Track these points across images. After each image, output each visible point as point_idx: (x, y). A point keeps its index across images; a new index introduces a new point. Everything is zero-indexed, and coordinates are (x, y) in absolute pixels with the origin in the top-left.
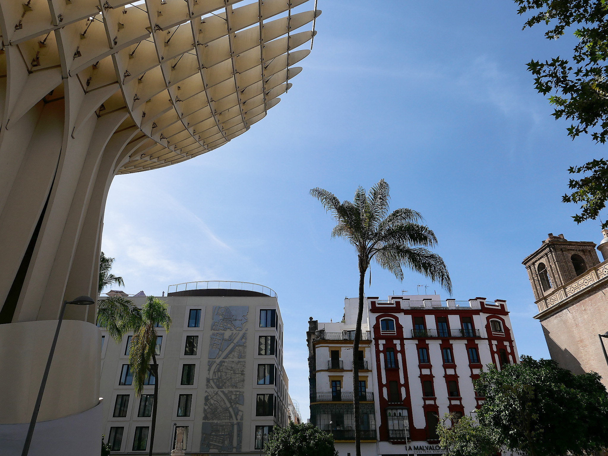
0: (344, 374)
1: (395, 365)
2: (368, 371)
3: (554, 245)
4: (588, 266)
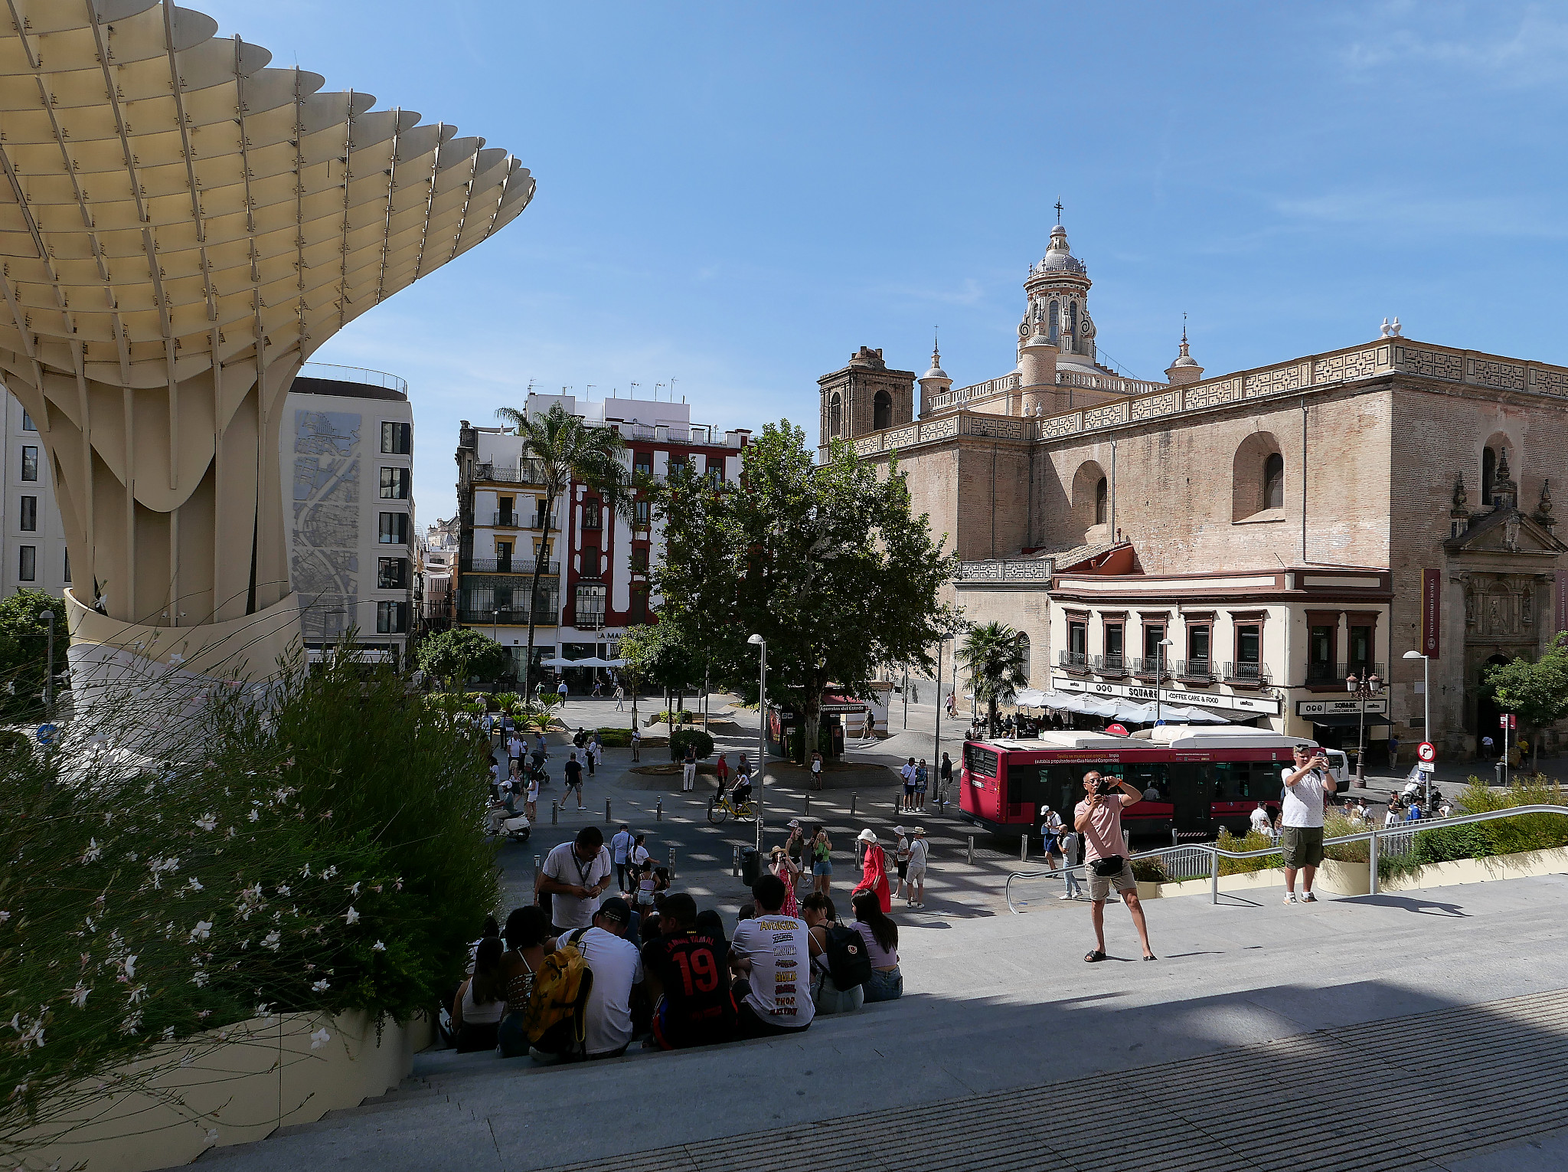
0: (518, 533)
1: (597, 523)
2: (555, 530)
3: (857, 373)
4: (895, 410)
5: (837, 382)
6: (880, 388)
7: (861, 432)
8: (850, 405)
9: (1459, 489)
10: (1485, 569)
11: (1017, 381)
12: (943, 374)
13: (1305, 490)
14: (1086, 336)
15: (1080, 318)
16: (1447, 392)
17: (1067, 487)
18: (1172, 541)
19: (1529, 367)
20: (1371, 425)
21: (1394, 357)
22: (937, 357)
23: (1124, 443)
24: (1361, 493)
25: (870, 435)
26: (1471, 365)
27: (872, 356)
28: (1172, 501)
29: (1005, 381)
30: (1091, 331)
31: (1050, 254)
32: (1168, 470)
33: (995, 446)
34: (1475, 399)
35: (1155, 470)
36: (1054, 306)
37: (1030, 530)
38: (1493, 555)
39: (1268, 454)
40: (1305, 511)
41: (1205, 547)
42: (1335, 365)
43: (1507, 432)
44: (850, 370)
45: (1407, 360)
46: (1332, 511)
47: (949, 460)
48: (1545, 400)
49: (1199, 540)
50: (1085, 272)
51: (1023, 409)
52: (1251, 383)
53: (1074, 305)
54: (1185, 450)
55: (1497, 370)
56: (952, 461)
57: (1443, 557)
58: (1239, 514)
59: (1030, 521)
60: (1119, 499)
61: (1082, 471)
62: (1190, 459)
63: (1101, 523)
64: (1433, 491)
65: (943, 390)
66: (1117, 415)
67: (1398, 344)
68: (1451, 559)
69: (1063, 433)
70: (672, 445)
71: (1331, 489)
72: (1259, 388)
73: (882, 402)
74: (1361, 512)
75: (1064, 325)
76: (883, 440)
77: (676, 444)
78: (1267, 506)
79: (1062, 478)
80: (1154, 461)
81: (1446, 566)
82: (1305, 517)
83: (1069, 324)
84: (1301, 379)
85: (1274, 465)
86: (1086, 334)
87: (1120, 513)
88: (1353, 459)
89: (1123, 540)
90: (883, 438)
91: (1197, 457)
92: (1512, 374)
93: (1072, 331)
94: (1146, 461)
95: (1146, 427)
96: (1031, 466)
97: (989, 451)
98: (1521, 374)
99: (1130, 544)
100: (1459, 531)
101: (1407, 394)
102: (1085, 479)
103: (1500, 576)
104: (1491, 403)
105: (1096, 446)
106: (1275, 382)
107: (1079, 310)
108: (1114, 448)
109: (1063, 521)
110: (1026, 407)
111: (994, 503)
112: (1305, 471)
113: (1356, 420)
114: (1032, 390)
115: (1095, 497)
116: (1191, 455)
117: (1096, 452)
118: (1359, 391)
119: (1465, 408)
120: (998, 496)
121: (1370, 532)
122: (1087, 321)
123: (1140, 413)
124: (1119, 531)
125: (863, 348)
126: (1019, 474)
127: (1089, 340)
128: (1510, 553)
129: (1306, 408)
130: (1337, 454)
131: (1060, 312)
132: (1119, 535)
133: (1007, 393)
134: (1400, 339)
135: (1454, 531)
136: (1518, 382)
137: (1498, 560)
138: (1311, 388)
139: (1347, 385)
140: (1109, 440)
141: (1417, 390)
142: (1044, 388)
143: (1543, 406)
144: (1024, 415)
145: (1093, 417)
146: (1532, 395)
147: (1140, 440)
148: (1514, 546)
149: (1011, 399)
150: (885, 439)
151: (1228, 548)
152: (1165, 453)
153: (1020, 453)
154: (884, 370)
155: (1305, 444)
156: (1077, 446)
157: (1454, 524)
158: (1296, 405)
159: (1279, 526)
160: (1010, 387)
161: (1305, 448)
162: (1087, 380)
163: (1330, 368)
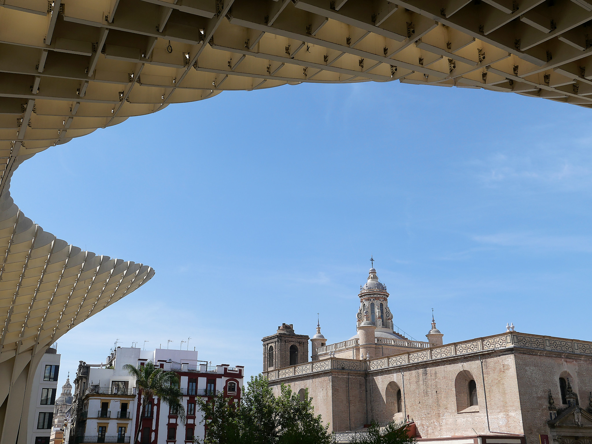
0: (110, 421)
1: (150, 415)
2: (129, 419)
3: (281, 337)
4: (300, 354)
5: (271, 341)
6: (292, 344)
7: (283, 366)
8: (278, 352)
9: (550, 397)
10: (568, 434)
11: (357, 342)
12: (322, 336)
13: (486, 397)
14: (388, 319)
15: (385, 311)
16: (539, 354)
17: (383, 394)
18: (432, 421)
19: (574, 342)
20: (508, 369)
21: (513, 340)
22: (319, 328)
23: (407, 374)
24: (508, 399)
25: (288, 368)
26: (547, 342)
27: (288, 328)
28: (431, 402)
29: (351, 342)
30: (390, 317)
31: (369, 281)
32: (427, 386)
33: (348, 374)
34: (552, 357)
35: (422, 387)
36: (372, 305)
37: (367, 416)
38: (571, 428)
39: (469, 380)
40: (487, 407)
41: (447, 424)
42: (491, 342)
43: (568, 371)
44: (278, 335)
45: (519, 341)
46: (498, 407)
47: (327, 381)
48: (583, 356)
49: (444, 421)
50: (386, 289)
51: (361, 356)
52: (458, 348)
53: (381, 305)
54: (434, 378)
55: (559, 344)
56: (329, 382)
57: (548, 429)
58: (460, 408)
59: (367, 411)
60: (407, 401)
61: (389, 386)
62: (436, 382)
63: (400, 412)
64: (539, 398)
65: (323, 344)
66: (403, 360)
67: (514, 334)
68: (552, 430)
69: (379, 368)
70: (190, 373)
71: (495, 398)
72: (462, 351)
73: (293, 350)
74: (509, 408)
75: (377, 314)
76: (295, 370)
77: (192, 373)
78: (471, 405)
79: (380, 389)
80: (421, 382)
81: (551, 434)
82: (487, 410)
83: (380, 314)
84: (477, 348)
85: (472, 385)
86: (388, 318)
87: (408, 407)
88: (503, 384)
89: (411, 421)
90: (295, 369)
91: (439, 381)
92: (567, 345)
93: (382, 317)
94: (418, 382)
95: (416, 366)
96: (366, 383)
97: (345, 376)
98: (571, 345)
99: (414, 423)
100: (553, 417)
101: (521, 356)
102: (391, 390)
103: (577, 438)
104: (559, 358)
105: (395, 375)
106: (468, 348)
107: (384, 307)
108: (403, 376)
109: (382, 411)
110: (362, 355)
111: (349, 402)
112: (485, 389)
113: (502, 366)
114: (364, 347)
115: (396, 399)
116: (437, 380)
117: (395, 377)
118: (501, 354)
119: (548, 361)
120: (351, 398)
121: (514, 417)
122: (388, 312)
123: (413, 359)
124: (408, 416)
125: (284, 324)
126: (360, 388)
127: (390, 321)
128: (578, 427)
129: (481, 360)
130: (496, 381)
131: (375, 308)
132: (408, 418)
133: (353, 348)
134: (514, 332)
135: (551, 417)
136: (570, 349)
137: (574, 430)
138: (482, 352)
139: (496, 351)
140: (400, 372)
141: (525, 354)
142: (370, 346)
143: (583, 359)
144: (361, 359)
145: (392, 361)
146: (577, 355)
147: (414, 372)
148: (579, 424)
149: (355, 351)
150: (296, 370)
151: (457, 425)
152: (425, 379)
153: (360, 377)
154: (294, 335)
155: (483, 376)
156: (386, 374)
157: (551, 413)
158: (478, 359)
159: (477, 414)
160: (354, 345)
161: (483, 378)
162: (389, 342)
163: (489, 343)
